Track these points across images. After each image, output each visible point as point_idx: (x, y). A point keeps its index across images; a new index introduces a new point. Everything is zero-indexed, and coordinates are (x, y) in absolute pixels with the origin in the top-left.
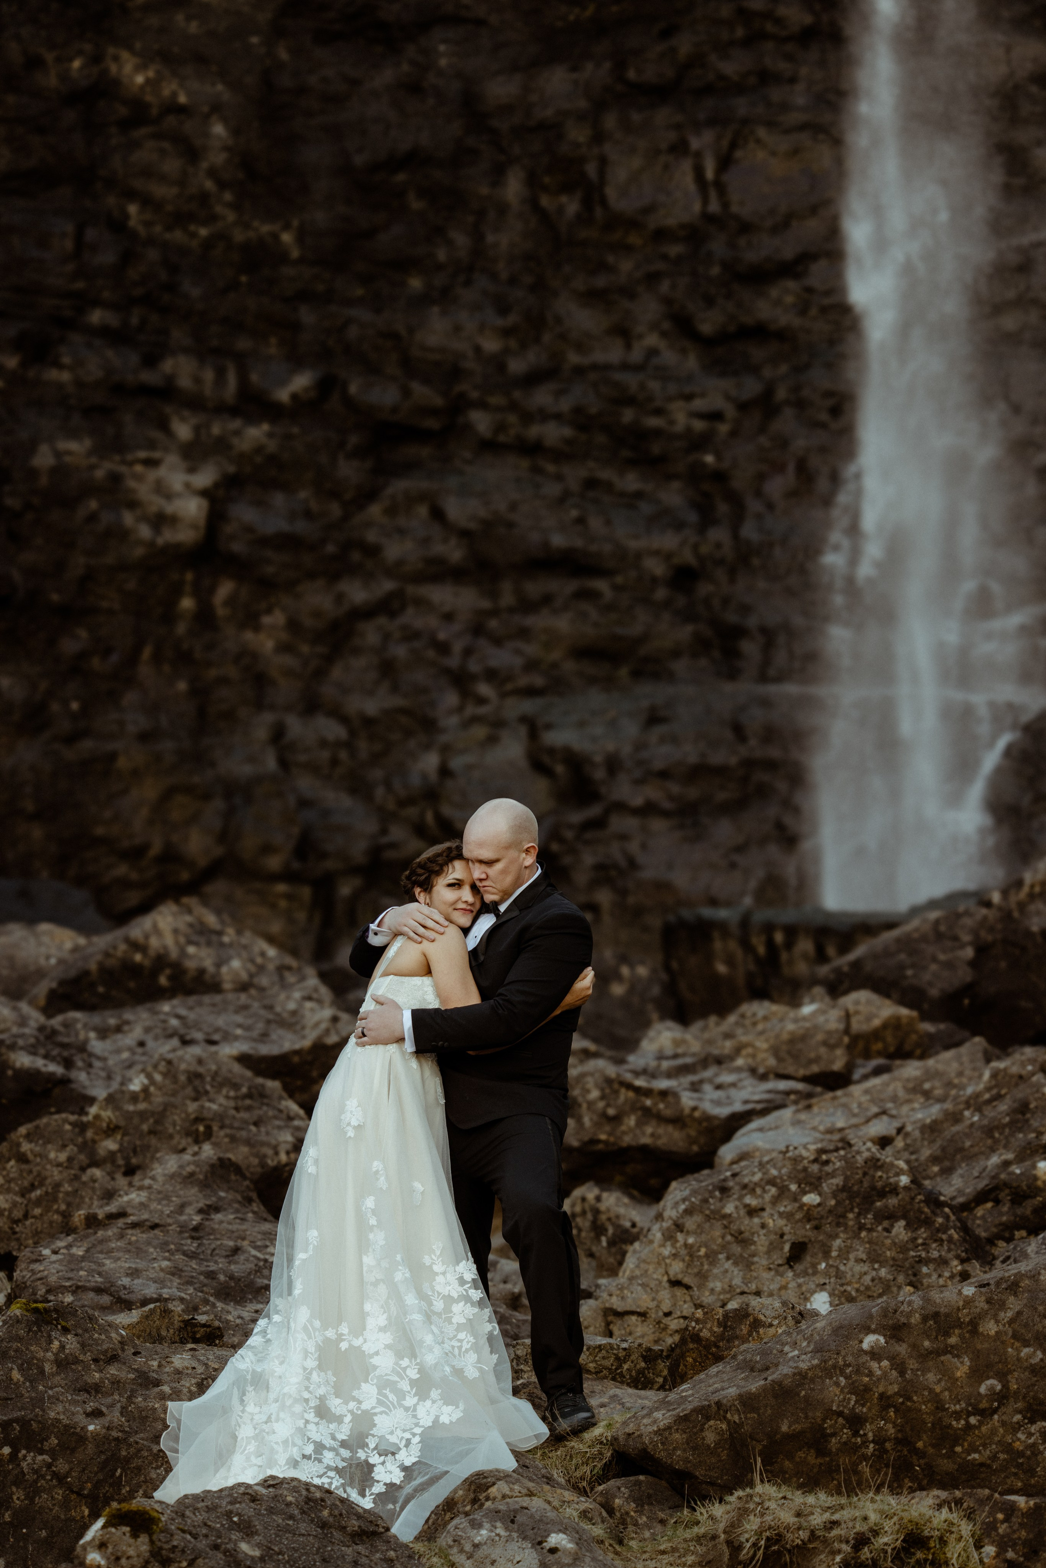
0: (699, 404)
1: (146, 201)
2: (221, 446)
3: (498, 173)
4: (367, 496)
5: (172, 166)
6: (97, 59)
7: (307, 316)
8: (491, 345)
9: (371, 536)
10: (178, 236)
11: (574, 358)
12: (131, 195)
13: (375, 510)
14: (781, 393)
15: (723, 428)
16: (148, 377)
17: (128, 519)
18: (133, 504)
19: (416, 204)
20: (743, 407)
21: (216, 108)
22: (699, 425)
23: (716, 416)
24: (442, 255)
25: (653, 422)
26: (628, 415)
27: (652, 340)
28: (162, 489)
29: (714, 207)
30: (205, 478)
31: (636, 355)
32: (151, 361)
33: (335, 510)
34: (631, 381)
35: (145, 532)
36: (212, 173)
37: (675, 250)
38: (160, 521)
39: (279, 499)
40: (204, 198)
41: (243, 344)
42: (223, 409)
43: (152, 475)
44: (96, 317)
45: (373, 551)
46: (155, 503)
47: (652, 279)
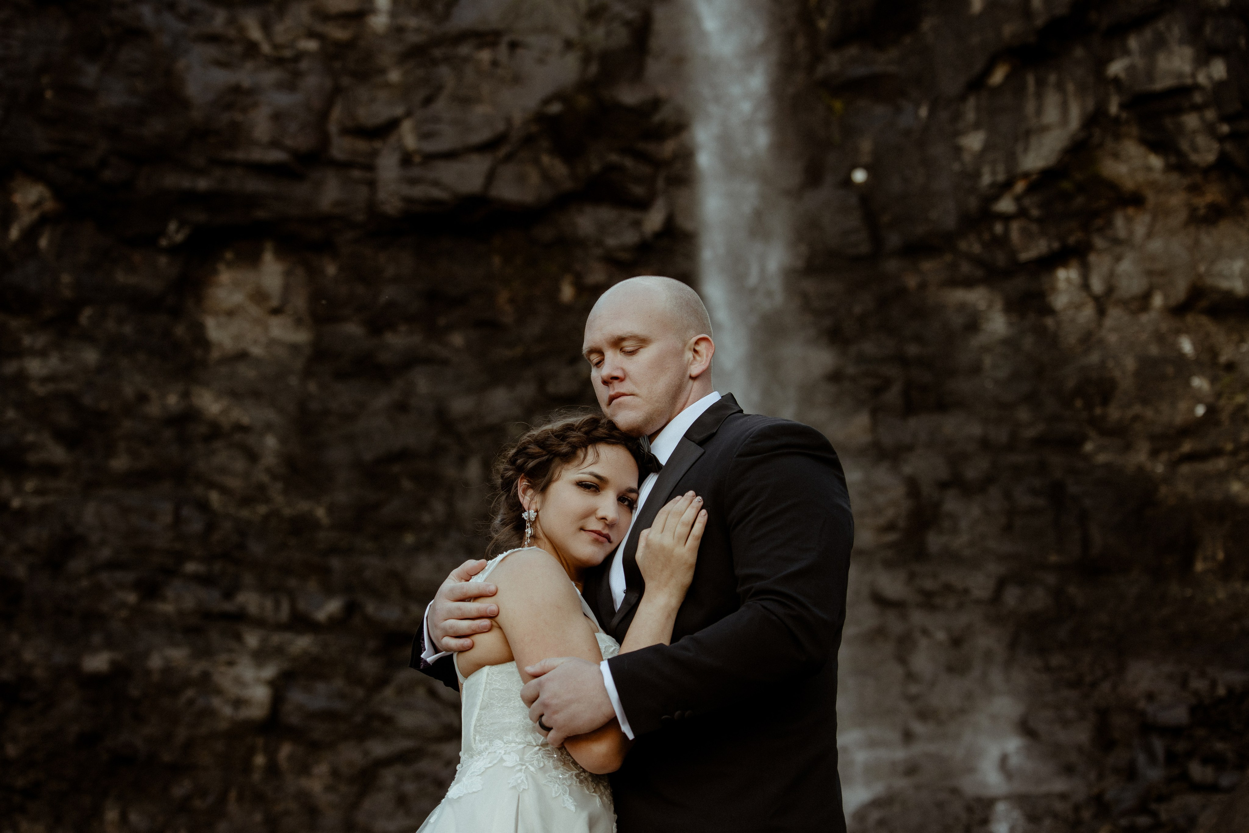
1: (224, 490)
2: (279, 651)
3: (462, 461)
5: (239, 465)
6: (186, 395)
7: (336, 563)
9: (387, 710)
10: (245, 513)
12: (211, 485)
16: (228, 607)
17: (216, 702)
18: (218, 691)
19: (407, 484)
21: (269, 427)
24: (426, 518)
28: (239, 681)
30: (269, 671)
32: (229, 595)
33: (360, 693)
35: (227, 711)
36: (268, 470)
38: (238, 703)
39: (321, 687)
40: (262, 488)
41: (292, 582)
42: (280, 627)
43: (233, 672)
44: (191, 567)
45: (388, 720)
46: (234, 691)
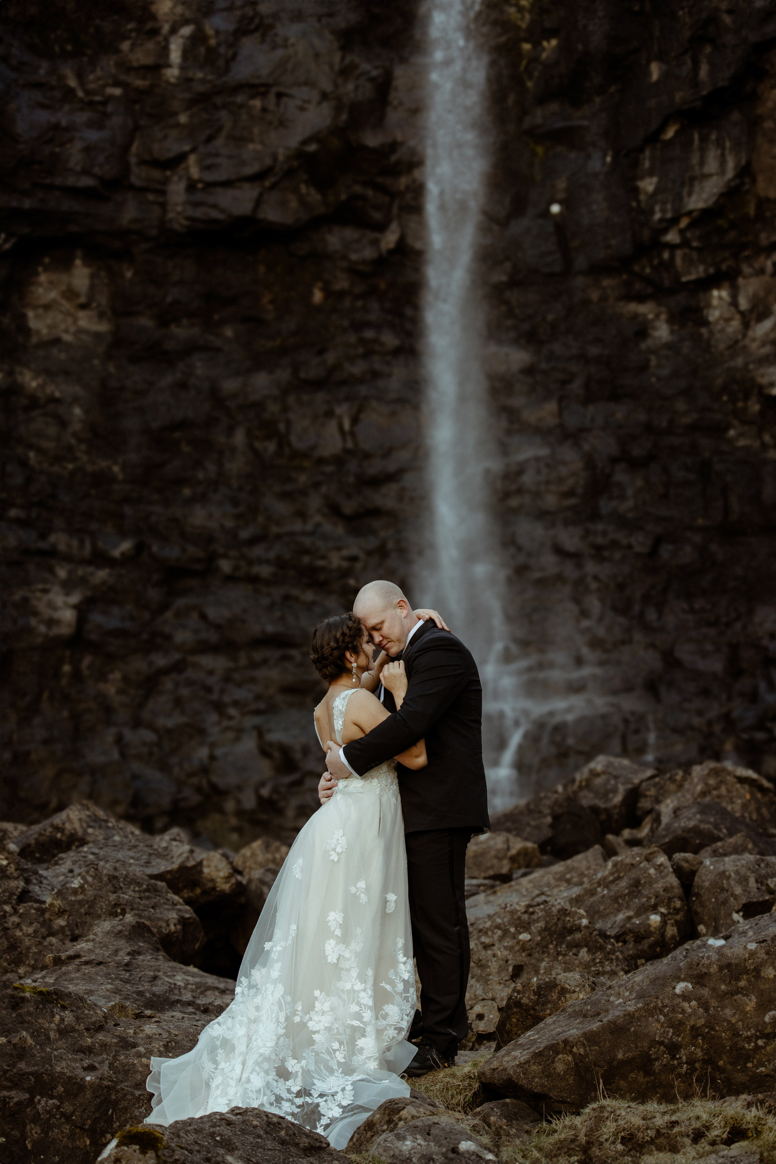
0: (345, 553)
1: (39, 450)
2: (83, 581)
3: (231, 430)
4: (164, 607)
5: (52, 430)
6: (11, 373)
7: (128, 510)
8: (229, 524)
9: (167, 629)
10: (56, 469)
11: (275, 529)
12: (30, 446)
13: (169, 615)
14: (390, 545)
15: (359, 565)
16: (42, 545)
17: (33, 622)
18: (35, 614)
19: (186, 448)
20: (369, 553)
21: (76, 400)
22: (345, 564)
23: (354, 559)
24: (201, 475)
25: (321, 563)
26: (306, 560)
27: (318, 518)
28: (51, 606)
29: (350, 445)
30: (75, 599)
31: (309, 527)
32: (43, 536)
33: (146, 615)
34: (307, 541)
35: (42, 629)
36: (75, 434)
37: (329, 469)
38: (51, 622)
39: (116, 610)
40: (70, 448)
41: (94, 526)
42: (84, 562)
43: (46, 598)
44: (13, 513)
45: (168, 637)
46: (47, 613)
47: (317, 485)
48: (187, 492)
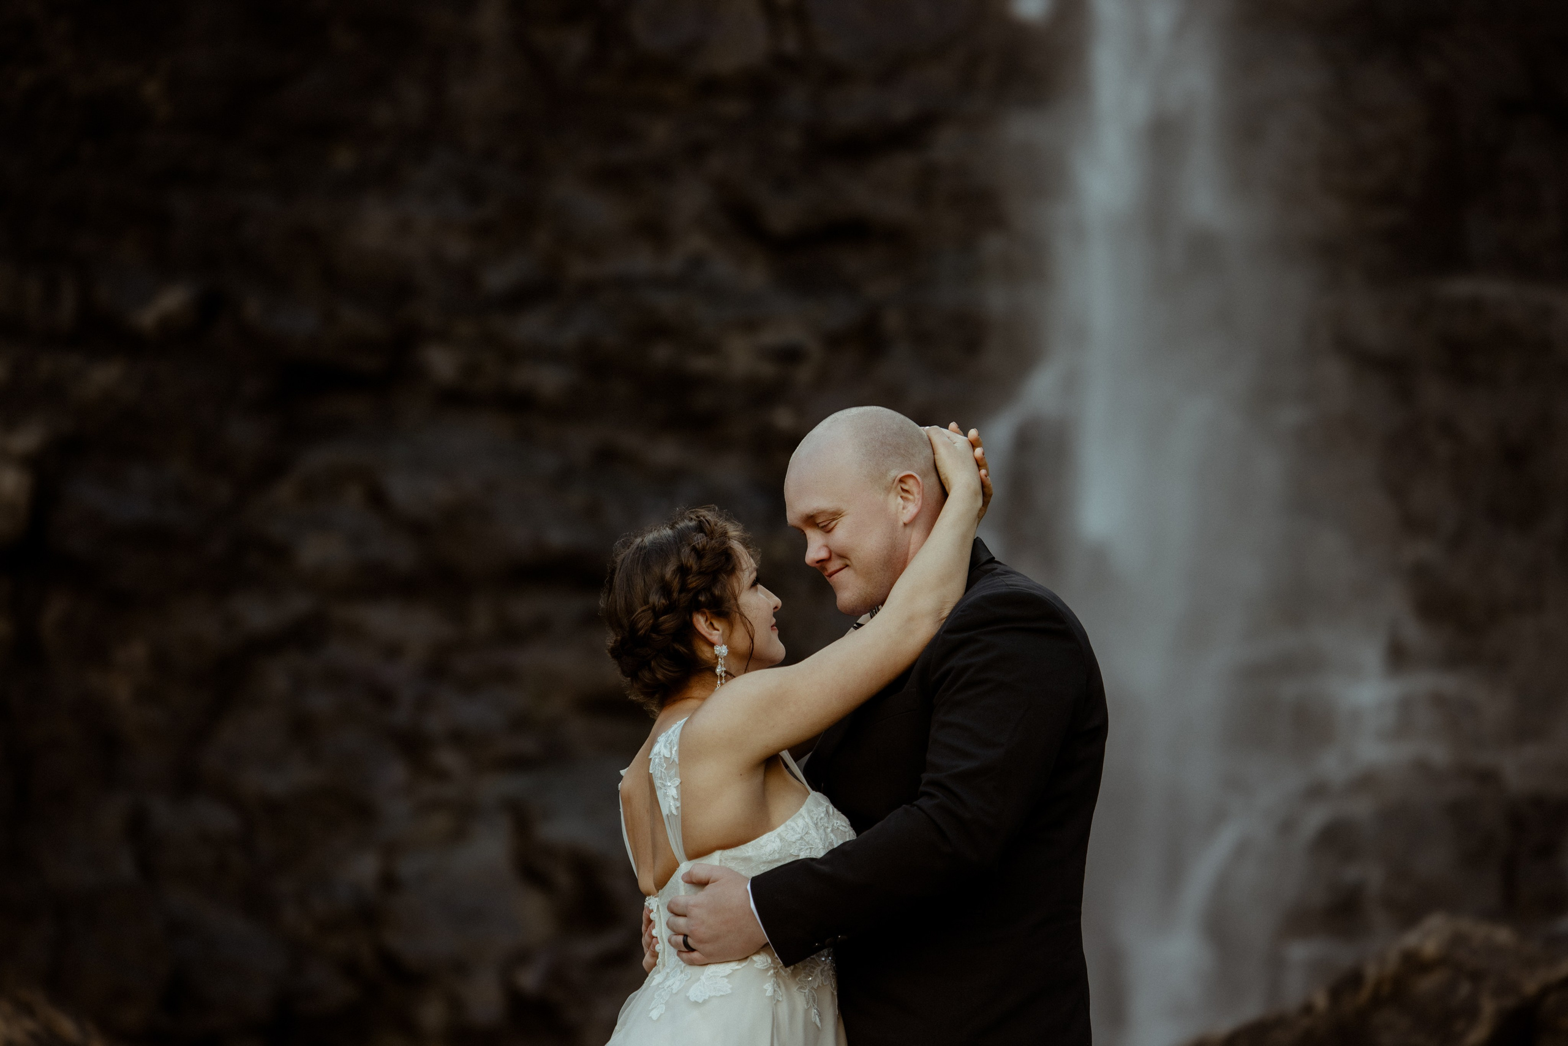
0: (771, 337)
2: (53, 392)
7: (182, 204)
8: (457, 249)
9: (278, 530)
11: (579, 269)
13: (284, 492)
14: (893, 320)
15: (804, 374)
19: (343, 38)
20: (834, 341)
22: (767, 370)
23: (790, 356)
24: (383, 115)
25: (701, 364)
26: (662, 353)
27: (696, 242)
29: (790, 45)
30: (31, 438)
31: (673, 264)
33: (222, 491)
34: (666, 303)
37: (733, 108)
39: (140, 477)
41: (86, 243)
42: (56, 339)
45: (280, 552)
47: (697, 151)
48: (344, 159)
